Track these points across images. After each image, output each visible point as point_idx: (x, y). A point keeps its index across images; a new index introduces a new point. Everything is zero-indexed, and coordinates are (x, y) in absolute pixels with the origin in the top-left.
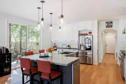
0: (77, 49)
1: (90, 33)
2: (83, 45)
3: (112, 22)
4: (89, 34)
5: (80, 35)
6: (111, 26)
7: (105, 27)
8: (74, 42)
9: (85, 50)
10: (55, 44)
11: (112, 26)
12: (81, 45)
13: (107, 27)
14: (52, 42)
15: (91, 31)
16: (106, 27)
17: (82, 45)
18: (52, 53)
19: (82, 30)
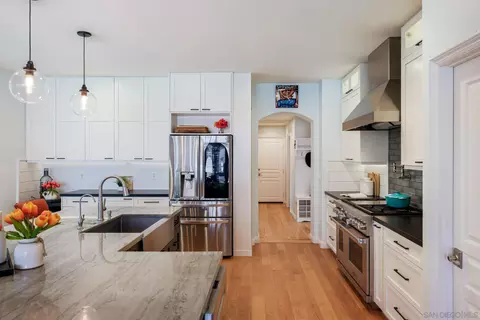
0: (167, 195)
1: (223, 124)
2: (193, 176)
3: (296, 89)
4: (216, 130)
5: (177, 131)
6: (294, 104)
7: (274, 105)
8: (150, 163)
9: (203, 198)
10: (46, 173)
11: (296, 101)
12: (183, 177)
13: (280, 104)
14: (31, 165)
15: (225, 118)
16: (278, 107)
17: (187, 176)
18: (40, 240)
19: (189, 111)
